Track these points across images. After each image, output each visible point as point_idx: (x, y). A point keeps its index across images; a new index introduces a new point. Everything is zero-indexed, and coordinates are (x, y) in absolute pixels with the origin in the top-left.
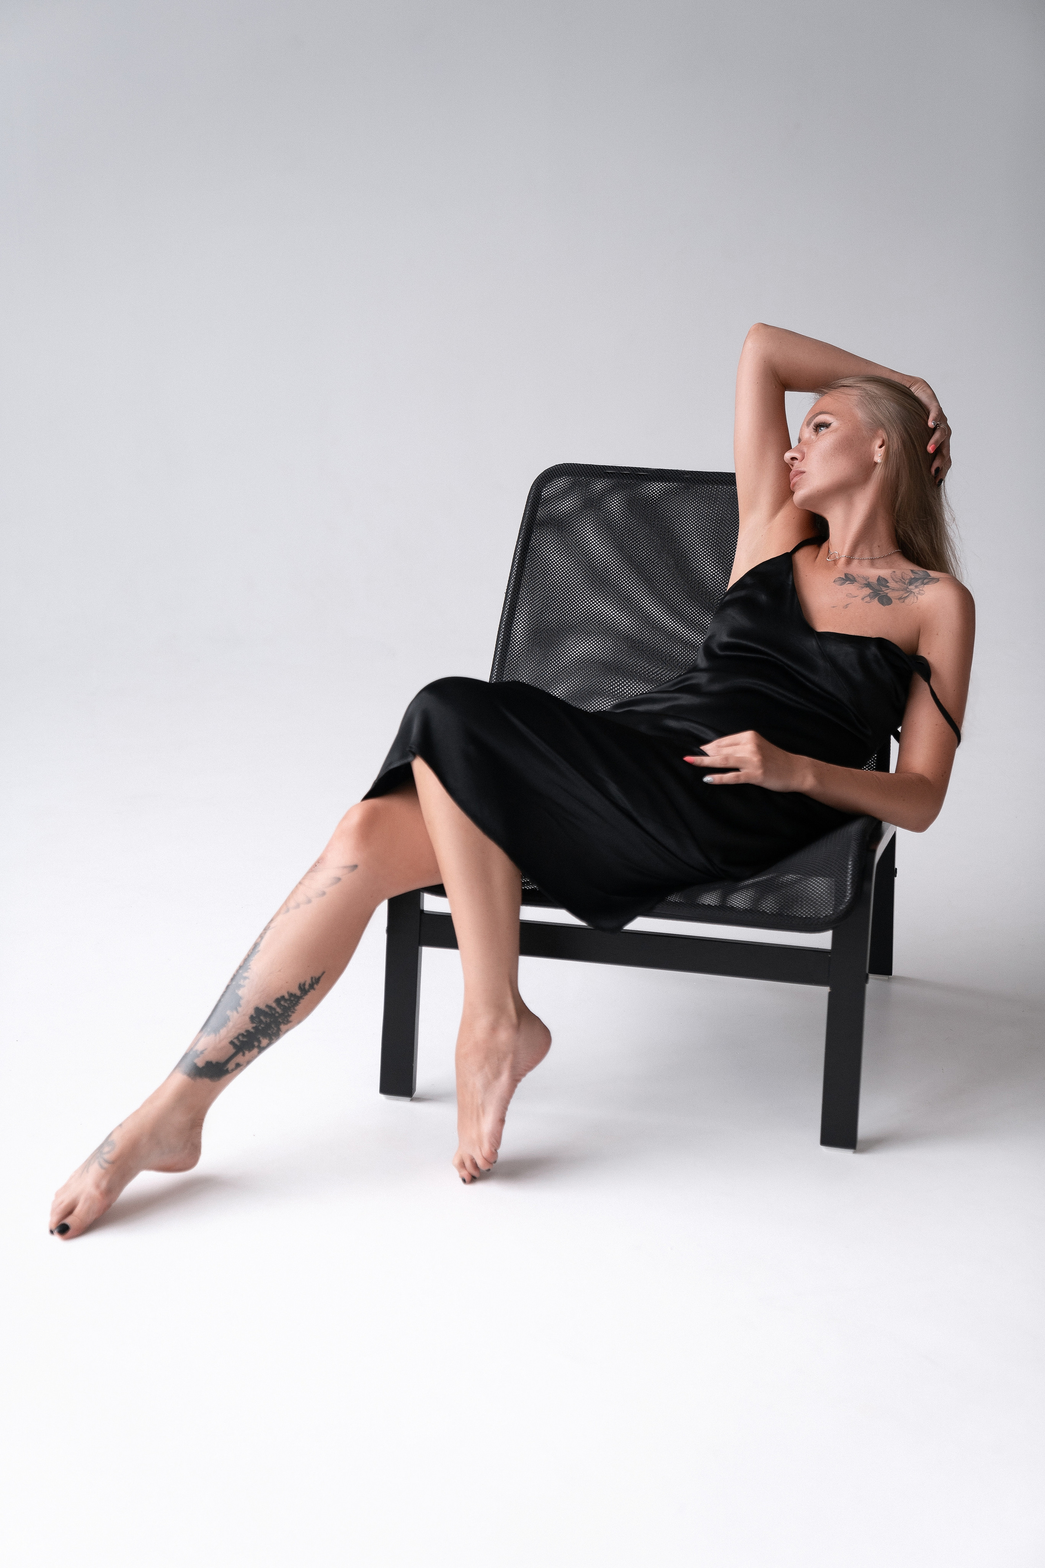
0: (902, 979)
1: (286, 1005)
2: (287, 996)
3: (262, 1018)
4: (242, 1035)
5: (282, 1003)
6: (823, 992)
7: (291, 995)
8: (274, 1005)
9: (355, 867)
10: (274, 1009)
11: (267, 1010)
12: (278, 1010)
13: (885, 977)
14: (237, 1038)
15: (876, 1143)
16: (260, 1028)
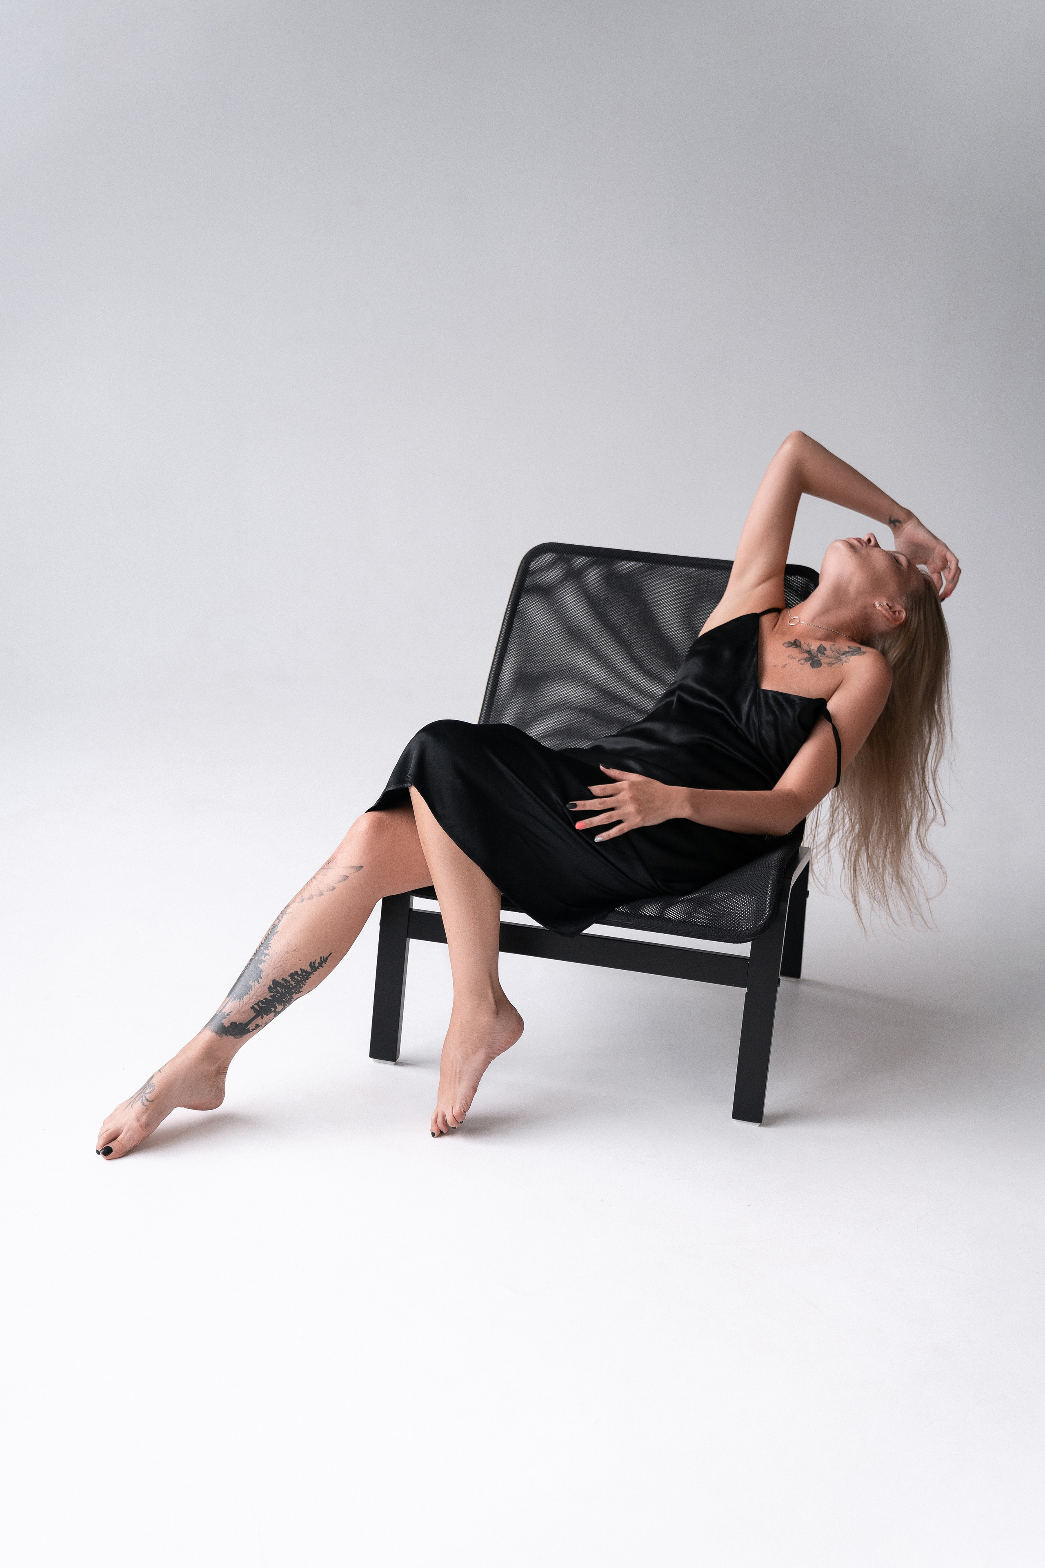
0: (809, 982)
1: (299, 978)
2: (300, 972)
3: (278, 988)
4: (262, 1002)
5: (296, 977)
6: (740, 993)
7: (303, 971)
8: (289, 979)
9: (361, 867)
10: (289, 982)
11: (283, 982)
12: (292, 982)
13: (794, 980)
14: (257, 1004)
15: (779, 1119)
16: (277, 996)
